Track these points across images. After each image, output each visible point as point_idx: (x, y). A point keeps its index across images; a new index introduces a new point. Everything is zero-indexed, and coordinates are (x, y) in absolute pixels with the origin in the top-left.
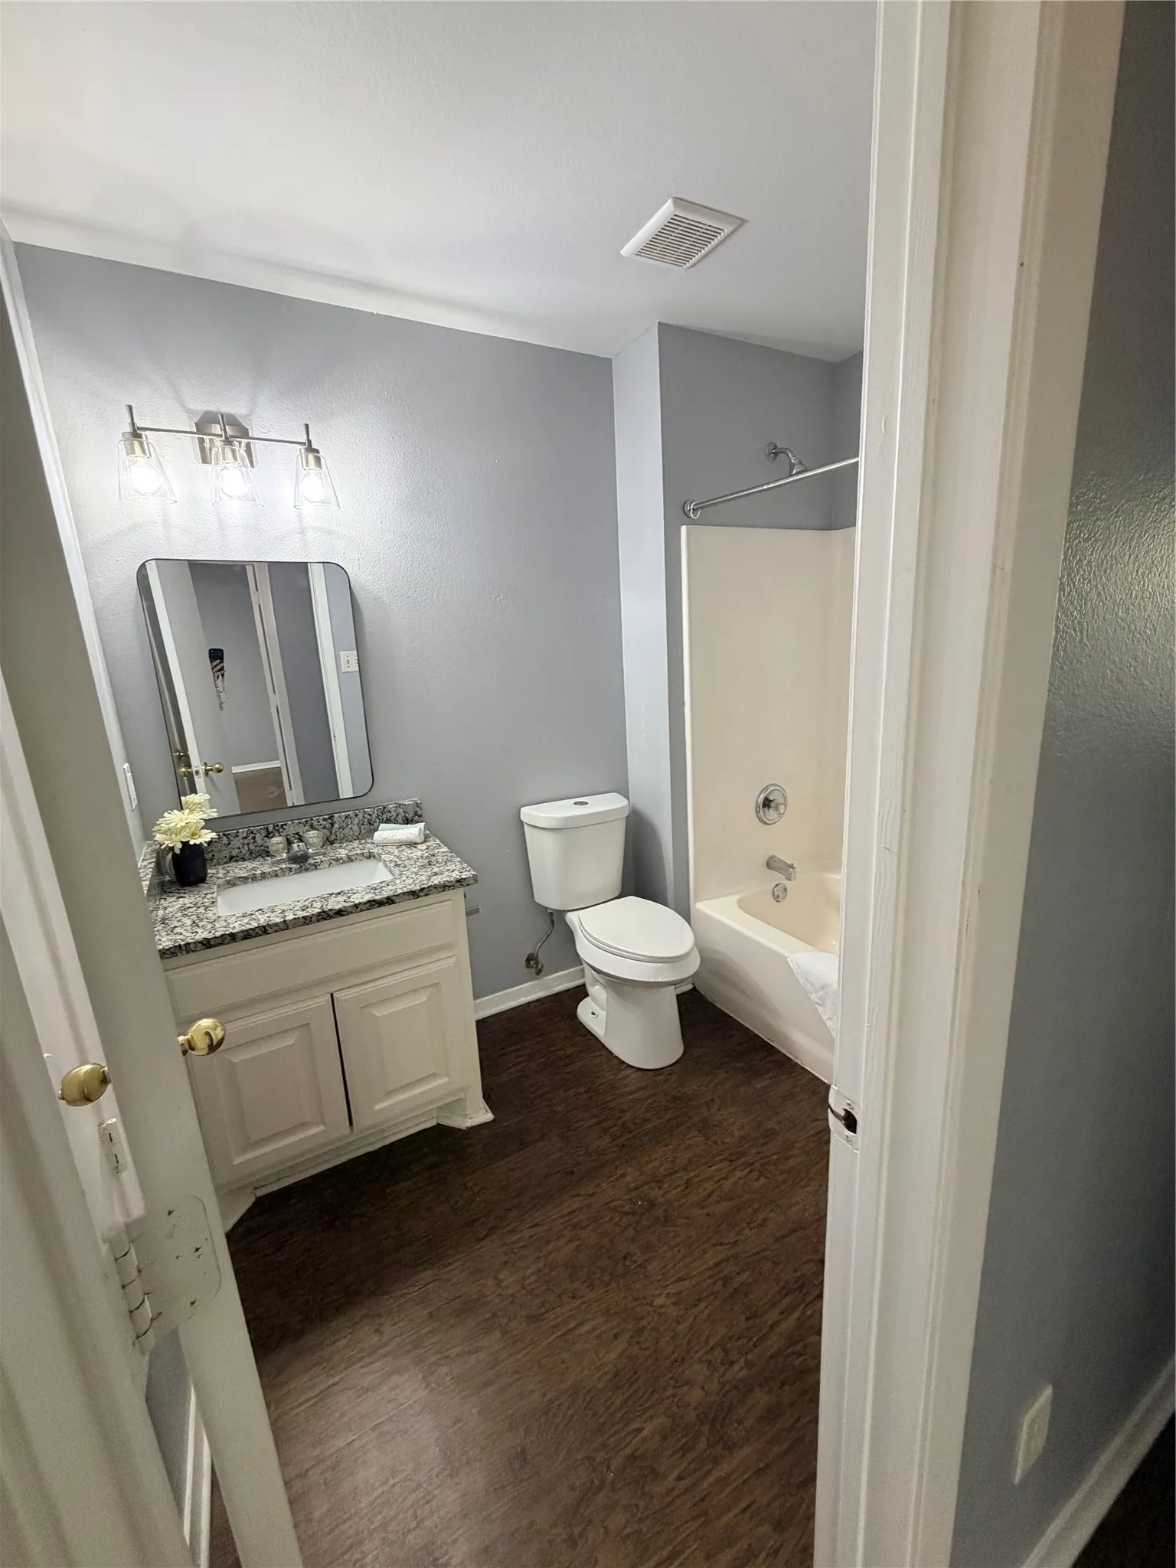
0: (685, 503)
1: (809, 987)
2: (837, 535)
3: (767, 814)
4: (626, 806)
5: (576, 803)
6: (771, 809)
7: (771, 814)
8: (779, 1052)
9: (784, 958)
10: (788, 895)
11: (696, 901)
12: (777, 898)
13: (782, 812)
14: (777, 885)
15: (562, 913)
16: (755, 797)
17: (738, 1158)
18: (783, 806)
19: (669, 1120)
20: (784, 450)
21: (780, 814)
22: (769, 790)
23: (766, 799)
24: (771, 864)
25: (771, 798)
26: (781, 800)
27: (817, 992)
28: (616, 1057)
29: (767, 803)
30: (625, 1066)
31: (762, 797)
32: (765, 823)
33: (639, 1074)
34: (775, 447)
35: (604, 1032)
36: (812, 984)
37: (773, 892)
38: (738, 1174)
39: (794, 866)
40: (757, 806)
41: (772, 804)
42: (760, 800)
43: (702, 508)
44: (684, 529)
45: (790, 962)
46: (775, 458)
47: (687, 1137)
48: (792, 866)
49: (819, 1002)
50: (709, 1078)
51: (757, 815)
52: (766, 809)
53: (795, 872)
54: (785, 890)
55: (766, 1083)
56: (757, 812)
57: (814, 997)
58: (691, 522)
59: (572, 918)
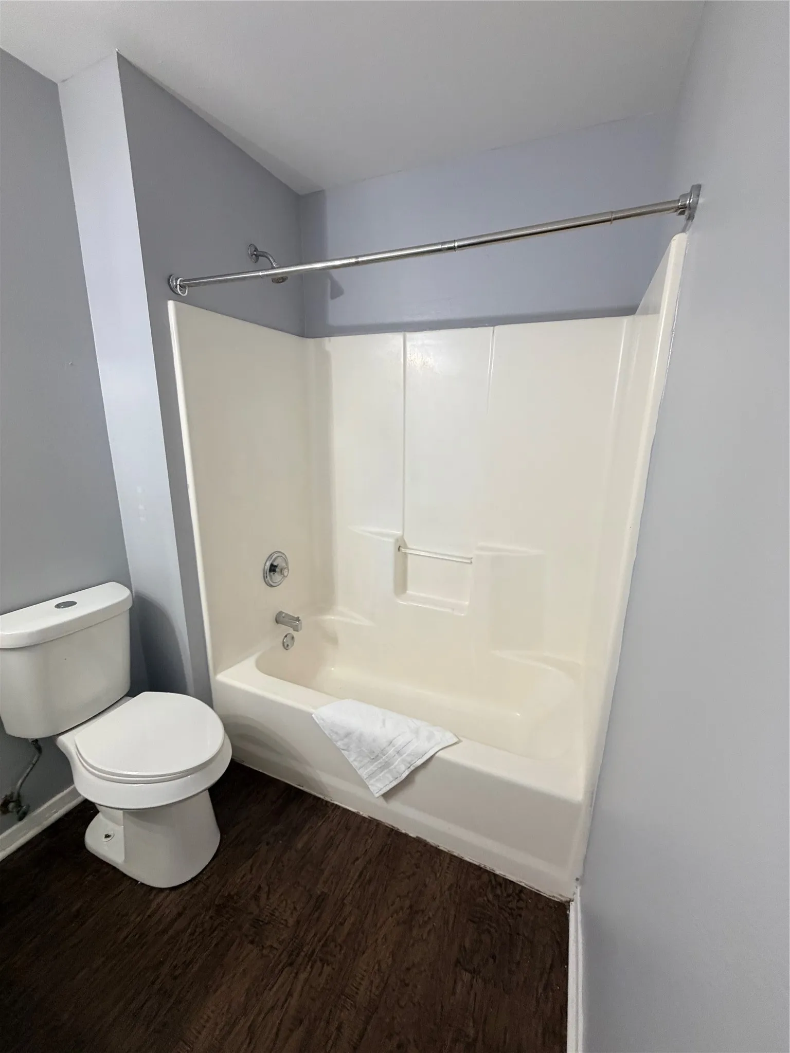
0: (170, 276)
1: (334, 737)
2: (311, 342)
3: (273, 577)
4: (129, 596)
5: (58, 606)
6: (276, 573)
7: (277, 577)
8: (310, 795)
9: (310, 715)
10: (295, 643)
11: (216, 673)
12: (286, 647)
13: (286, 575)
14: (286, 636)
15: (51, 740)
16: (262, 564)
17: (298, 954)
18: (286, 570)
19: (216, 945)
20: (266, 255)
21: (284, 576)
22: (273, 558)
23: (272, 565)
24: (280, 619)
25: (275, 564)
26: (284, 565)
27: (342, 740)
28: (142, 884)
29: (273, 568)
30: (154, 892)
31: (268, 564)
32: (271, 586)
33: (173, 894)
34: (256, 250)
35: (123, 858)
36: (337, 733)
37: (283, 643)
38: (303, 976)
39: (300, 618)
40: (265, 573)
41: (277, 570)
42: (266, 567)
43: (189, 286)
44: (171, 305)
45: (315, 718)
46: (257, 259)
47: (241, 958)
48: (298, 619)
49: (345, 748)
50: (251, 861)
51: (265, 581)
52: (272, 573)
53: (301, 623)
54: (293, 638)
55: (305, 838)
56: (265, 577)
57: (339, 744)
58: (177, 298)
59: (67, 741)
